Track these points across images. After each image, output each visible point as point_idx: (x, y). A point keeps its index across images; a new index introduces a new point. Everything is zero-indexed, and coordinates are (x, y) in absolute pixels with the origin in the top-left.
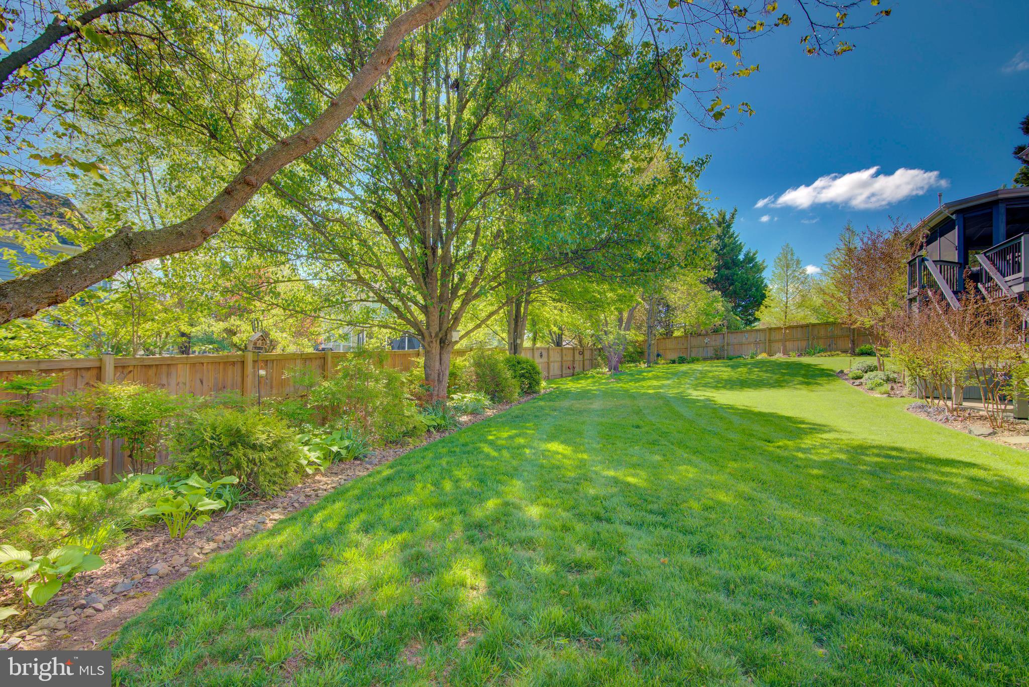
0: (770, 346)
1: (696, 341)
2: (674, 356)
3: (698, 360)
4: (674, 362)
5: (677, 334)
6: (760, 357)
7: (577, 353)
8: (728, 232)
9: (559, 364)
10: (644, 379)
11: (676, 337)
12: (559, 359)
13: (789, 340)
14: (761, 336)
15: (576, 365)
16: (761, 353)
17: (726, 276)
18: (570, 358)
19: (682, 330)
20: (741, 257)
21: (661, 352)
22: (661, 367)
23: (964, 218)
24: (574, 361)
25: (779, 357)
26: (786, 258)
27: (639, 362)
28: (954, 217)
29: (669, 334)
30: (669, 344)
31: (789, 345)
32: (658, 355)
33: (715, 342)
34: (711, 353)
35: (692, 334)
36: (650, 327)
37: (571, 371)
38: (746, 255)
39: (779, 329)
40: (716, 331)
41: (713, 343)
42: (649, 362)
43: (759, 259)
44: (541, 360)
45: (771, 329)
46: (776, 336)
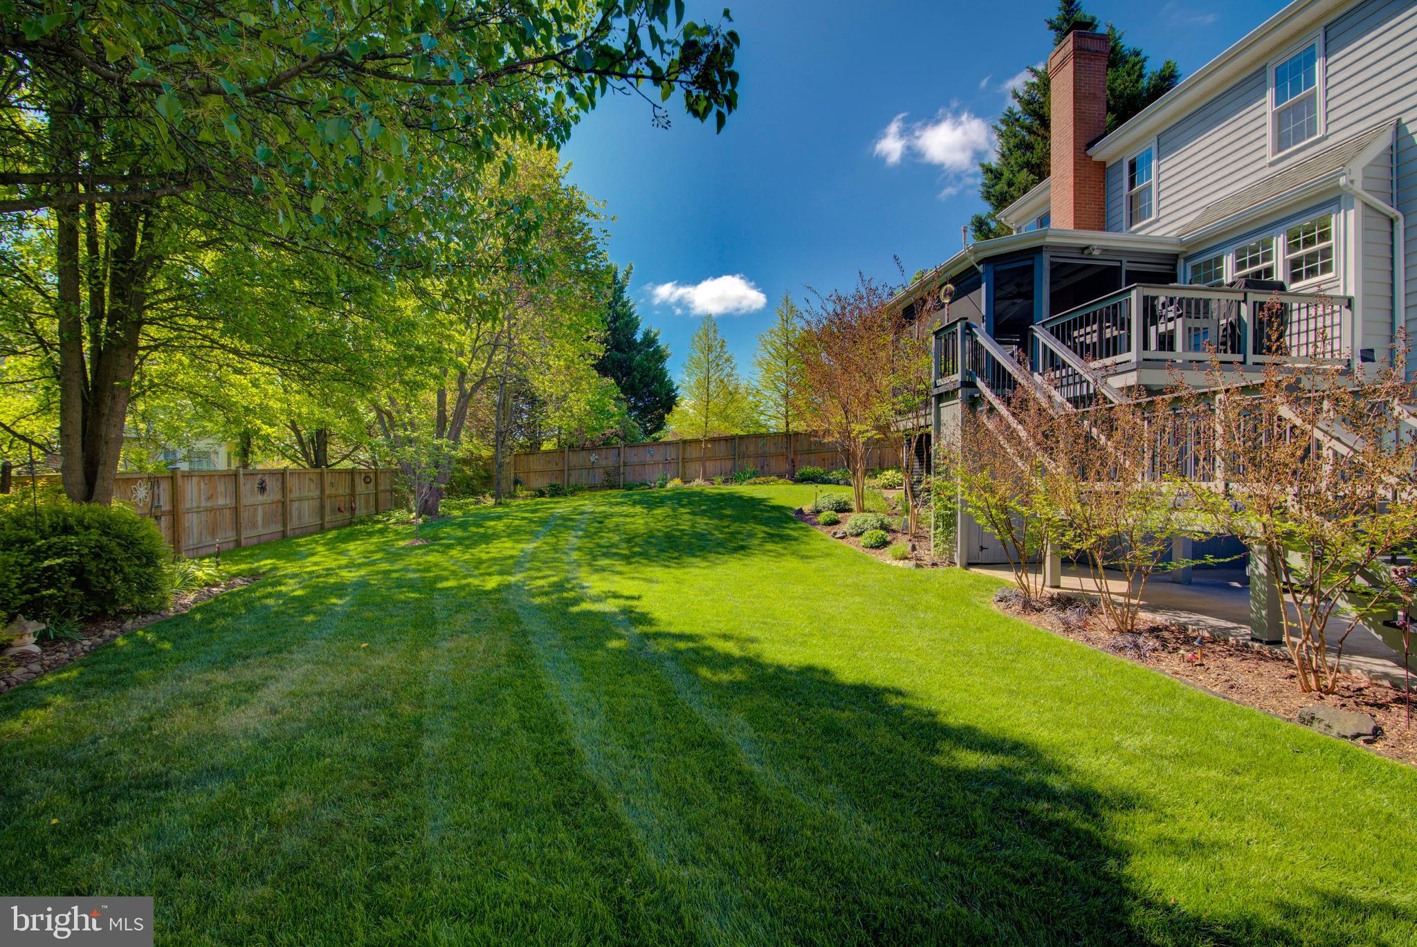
0: (684, 467)
1: (576, 459)
2: (541, 482)
3: (582, 489)
4: (542, 494)
5: (547, 446)
6: (670, 485)
7: (359, 481)
8: (620, 298)
9: (317, 503)
10: (487, 538)
11: (547, 452)
12: (317, 493)
13: (709, 459)
14: (671, 453)
15: (360, 503)
16: (672, 479)
17: (619, 361)
18: (343, 489)
19: (555, 440)
20: (639, 337)
21: (522, 476)
22: (521, 506)
23: (995, 273)
24: (353, 495)
25: (698, 484)
26: (707, 335)
27: (483, 494)
28: (980, 268)
29: (535, 446)
30: (535, 463)
31: (710, 466)
32: (516, 482)
33: (606, 460)
34: (599, 477)
35: (570, 447)
36: (499, 433)
37: (348, 515)
38: (647, 334)
39: (697, 441)
40: (607, 443)
41: (604, 463)
42: (496, 496)
43: (662, 342)
44: (261, 498)
45: (685, 442)
46: (693, 452)
